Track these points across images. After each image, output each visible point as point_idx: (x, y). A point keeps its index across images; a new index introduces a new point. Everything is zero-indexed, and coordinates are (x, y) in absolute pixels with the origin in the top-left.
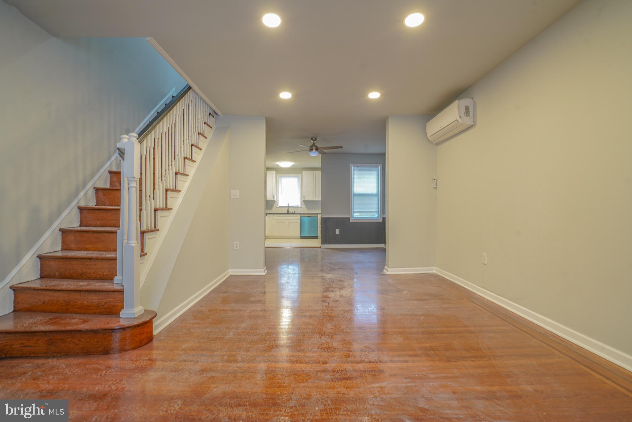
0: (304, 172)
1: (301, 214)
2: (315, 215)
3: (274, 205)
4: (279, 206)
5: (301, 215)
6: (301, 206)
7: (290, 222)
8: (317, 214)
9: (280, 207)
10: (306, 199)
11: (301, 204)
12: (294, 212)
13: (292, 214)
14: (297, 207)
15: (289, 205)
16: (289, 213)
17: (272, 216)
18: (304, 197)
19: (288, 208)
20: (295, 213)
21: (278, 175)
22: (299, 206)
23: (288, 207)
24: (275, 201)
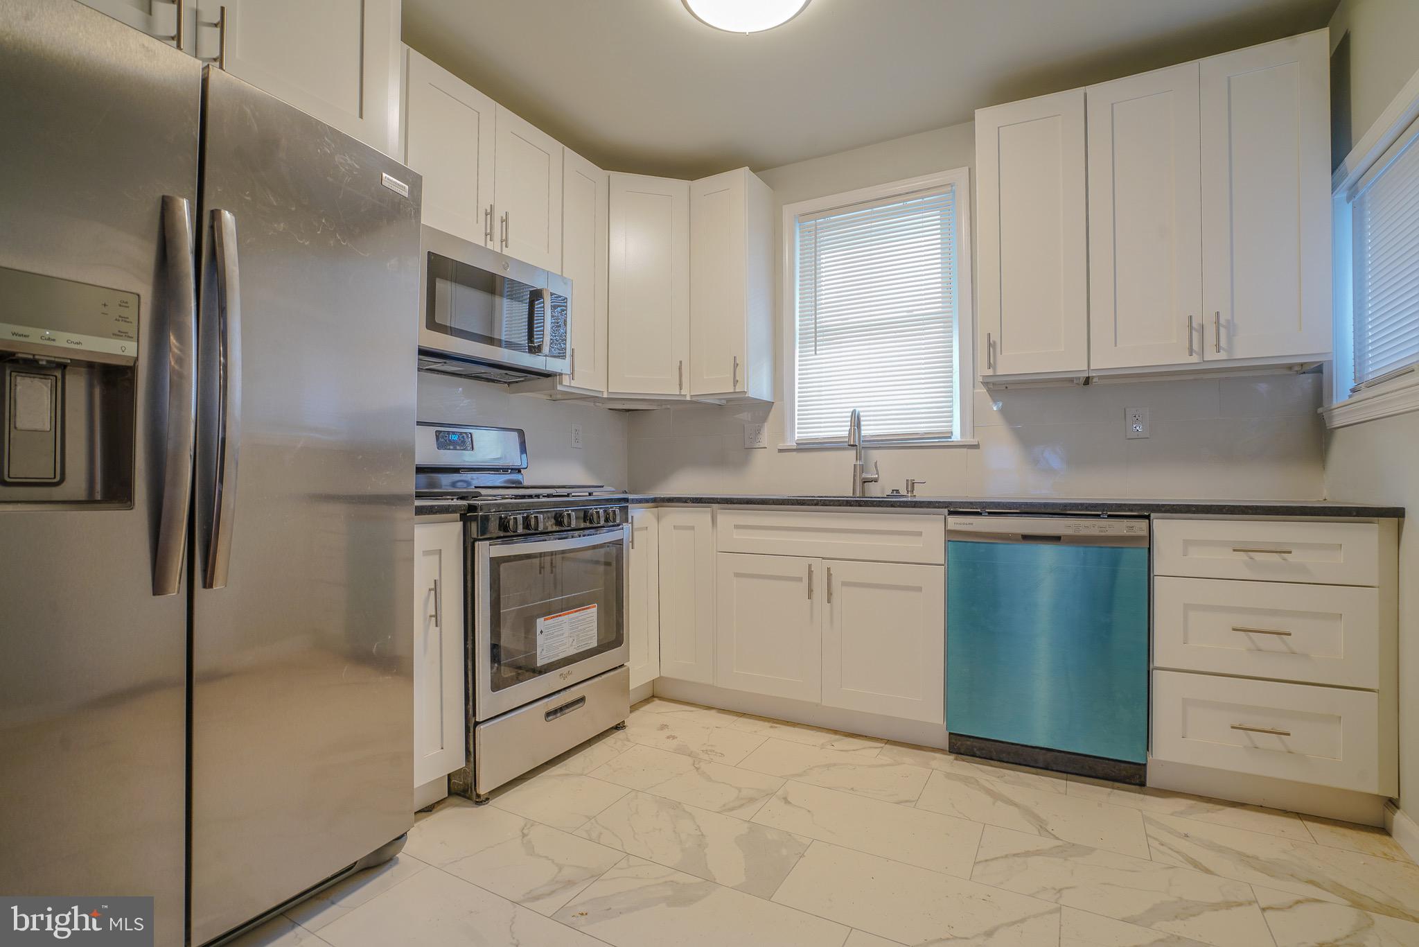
0: (986, 118)
1: (956, 509)
2: (1119, 528)
3: (766, 437)
4: (793, 445)
5: (955, 522)
6: (969, 440)
7: (844, 584)
8: (1144, 512)
9: (805, 447)
10: (1009, 366)
11: (972, 417)
12: (911, 485)
13: (893, 504)
14: (936, 443)
15: (868, 430)
16: (875, 491)
17: (700, 517)
18: (991, 345)
19: (858, 457)
20: (921, 494)
21: (789, 212)
22: (957, 437)
23: (857, 444)
24: (768, 405)
